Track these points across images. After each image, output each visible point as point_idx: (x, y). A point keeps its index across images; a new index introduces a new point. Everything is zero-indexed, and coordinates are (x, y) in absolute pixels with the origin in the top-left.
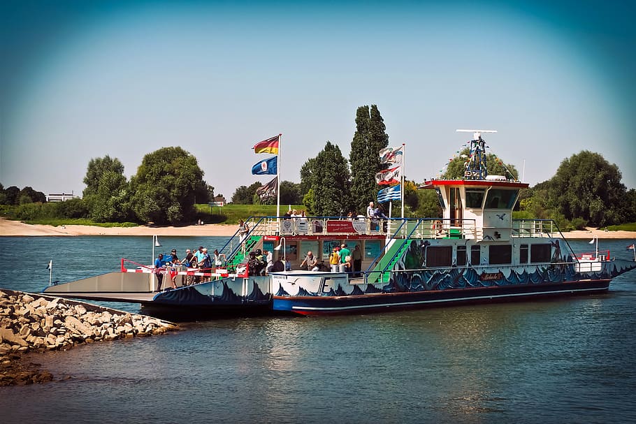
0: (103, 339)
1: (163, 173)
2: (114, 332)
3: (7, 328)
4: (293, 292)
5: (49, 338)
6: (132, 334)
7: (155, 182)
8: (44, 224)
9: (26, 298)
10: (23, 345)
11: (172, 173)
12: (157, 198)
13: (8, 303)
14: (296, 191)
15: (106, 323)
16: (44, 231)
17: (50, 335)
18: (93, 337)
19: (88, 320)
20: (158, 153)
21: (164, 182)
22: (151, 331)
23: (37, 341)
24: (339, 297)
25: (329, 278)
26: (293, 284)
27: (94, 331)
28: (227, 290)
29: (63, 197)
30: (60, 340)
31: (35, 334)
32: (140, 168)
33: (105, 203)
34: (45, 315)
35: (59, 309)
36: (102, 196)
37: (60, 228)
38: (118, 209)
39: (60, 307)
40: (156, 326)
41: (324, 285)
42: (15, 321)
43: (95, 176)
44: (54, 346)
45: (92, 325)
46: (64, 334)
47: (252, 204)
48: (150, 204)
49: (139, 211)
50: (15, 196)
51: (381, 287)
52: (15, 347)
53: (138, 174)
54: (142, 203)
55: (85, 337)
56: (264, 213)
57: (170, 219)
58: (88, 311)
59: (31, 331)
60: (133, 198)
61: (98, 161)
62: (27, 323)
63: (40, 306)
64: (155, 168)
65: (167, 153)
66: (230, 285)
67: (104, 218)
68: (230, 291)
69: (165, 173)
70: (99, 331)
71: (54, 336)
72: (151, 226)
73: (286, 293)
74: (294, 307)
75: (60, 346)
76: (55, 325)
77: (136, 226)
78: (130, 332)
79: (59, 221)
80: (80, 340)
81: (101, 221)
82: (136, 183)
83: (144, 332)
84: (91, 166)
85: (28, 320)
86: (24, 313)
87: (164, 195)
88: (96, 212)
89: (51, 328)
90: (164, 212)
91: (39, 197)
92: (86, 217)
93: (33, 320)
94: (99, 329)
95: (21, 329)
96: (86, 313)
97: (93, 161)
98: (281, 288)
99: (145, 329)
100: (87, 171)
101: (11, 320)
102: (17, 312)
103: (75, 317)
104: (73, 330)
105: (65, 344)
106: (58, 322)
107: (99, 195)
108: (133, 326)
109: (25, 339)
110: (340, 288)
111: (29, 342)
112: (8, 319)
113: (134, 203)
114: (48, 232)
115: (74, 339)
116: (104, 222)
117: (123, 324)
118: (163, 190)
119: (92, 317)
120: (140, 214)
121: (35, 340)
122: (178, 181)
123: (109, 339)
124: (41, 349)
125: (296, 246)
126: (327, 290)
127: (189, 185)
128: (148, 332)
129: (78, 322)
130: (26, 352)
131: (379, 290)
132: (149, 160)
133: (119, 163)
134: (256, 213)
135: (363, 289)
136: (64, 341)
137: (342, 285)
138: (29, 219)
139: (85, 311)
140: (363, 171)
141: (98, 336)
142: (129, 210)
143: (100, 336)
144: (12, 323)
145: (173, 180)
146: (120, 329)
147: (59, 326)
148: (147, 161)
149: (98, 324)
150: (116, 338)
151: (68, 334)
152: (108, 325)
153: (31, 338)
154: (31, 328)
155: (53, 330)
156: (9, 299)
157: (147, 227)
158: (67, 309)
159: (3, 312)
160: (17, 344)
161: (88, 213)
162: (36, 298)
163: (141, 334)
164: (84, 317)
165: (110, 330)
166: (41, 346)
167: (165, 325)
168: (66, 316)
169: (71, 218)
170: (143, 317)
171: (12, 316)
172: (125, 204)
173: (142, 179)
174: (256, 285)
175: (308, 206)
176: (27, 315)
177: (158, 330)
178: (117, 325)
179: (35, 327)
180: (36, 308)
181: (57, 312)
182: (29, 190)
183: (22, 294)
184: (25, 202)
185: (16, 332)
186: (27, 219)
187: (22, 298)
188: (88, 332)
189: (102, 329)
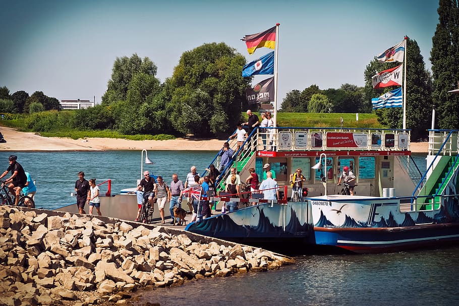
0: (214, 274)
1: (204, 75)
2: (226, 267)
3: (109, 261)
4: (338, 221)
5: (156, 273)
6: (245, 268)
7: (195, 86)
8: (62, 137)
9: (124, 226)
10: (128, 281)
11: (215, 75)
12: (197, 104)
13: (105, 232)
14: (360, 96)
15: (216, 255)
16: (62, 145)
17: (156, 270)
18: (203, 272)
19: (195, 252)
20: (198, 51)
21: (206, 86)
22: (266, 266)
23: (144, 277)
24: (392, 229)
25: (380, 205)
26: (339, 212)
27: (204, 265)
28: (263, 219)
29: (78, 103)
30: (168, 276)
31: (139, 268)
32: (177, 69)
33: (135, 112)
34: (149, 246)
35: (162, 239)
36: (132, 103)
37: (81, 141)
38: (152, 119)
39: (163, 237)
40: (270, 259)
41: (375, 214)
42: (116, 254)
43: (121, 79)
44: (163, 283)
45: (199, 258)
46: (171, 269)
47: (306, 111)
48: (189, 114)
49: (176, 120)
50: (24, 103)
51: (432, 216)
52: (119, 284)
53: (174, 76)
54: (180, 111)
55: (194, 271)
56: (326, 122)
57: (214, 131)
58: (193, 241)
59: (135, 265)
60: (169, 105)
61: (125, 61)
62: (129, 255)
63: (141, 236)
64: (196, 69)
65: (210, 51)
66: (267, 213)
67: (133, 129)
68: (267, 219)
69: (207, 74)
70: (209, 265)
71: (160, 271)
72: (191, 138)
73: (329, 223)
74: (339, 241)
75: (170, 283)
76: (161, 258)
77: (172, 138)
78: (243, 266)
79: (80, 132)
80: (189, 276)
81: (130, 133)
82: (171, 87)
83: (259, 266)
84: (118, 67)
85: (131, 253)
86: (125, 243)
87: (206, 101)
88: (124, 122)
89: (157, 261)
90: (205, 122)
91: (52, 104)
92: (111, 128)
93: (136, 252)
94: (209, 262)
95: (124, 263)
96: (191, 244)
97: (118, 60)
98: (323, 217)
99: (259, 263)
100: (112, 72)
101: (111, 253)
102: (117, 243)
103: (181, 248)
104: (180, 264)
105: (175, 280)
106: (163, 254)
107: (128, 101)
108: (245, 259)
109: (129, 274)
110: (391, 216)
111: (134, 278)
112: (108, 251)
113: (171, 111)
114: (67, 146)
115: (183, 274)
116: (134, 134)
117: (233, 257)
118: (204, 94)
119: (199, 249)
120: (177, 124)
121: (141, 275)
122: (223, 84)
123: (220, 275)
124: (149, 286)
125: (286, 164)
126: (377, 219)
127: (236, 89)
128: (263, 266)
129: (184, 254)
130: (134, 290)
131: (429, 220)
132: (187, 59)
133: (151, 63)
134: (316, 122)
135: (414, 217)
136: (174, 277)
137: (394, 214)
138: (43, 130)
139: (190, 241)
140: (448, 73)
141: (208, 271)
142: (164, 120)
143: (210, 271)
144: (113, 255)
145: (216, 83)
146: (231, 263)
147: (165, 259)
148: (185, 60)
149: (207, 258)
150: (228, 274)
151: (175, 268)
152: (218, 258)
153: (137, 274)
154: (135, 262)
155: (159, 264)
156: (106, 227)
157: (186, 141)
158: (170, 239)
159: (102, 243)
160: (121, 280)
161: (114, 123)
162: (135, 226)
163: (255, 269)
164: (189, 248)
165: (222, 264)
166: (149, 282)
167: (281, 259)
168: (170, 248)
169: (94, 129)
170: (253, 249)
171: (112, 247)
172: (159, 112)
173: (179, 81)
174: (293, 214)
175: (380, 114)
176: (129, 247)
177: (274, 264)
178: (227, 258)
179: (140, 260)
180: (137, 238)
181: (161, 243)
182: (39, 95)
183: (119, 221)
184: (36, 109)
185: (118, 266)
186: (41, 129)
187: (119, 226)
188: (197, 266)
189: (212, 263)
